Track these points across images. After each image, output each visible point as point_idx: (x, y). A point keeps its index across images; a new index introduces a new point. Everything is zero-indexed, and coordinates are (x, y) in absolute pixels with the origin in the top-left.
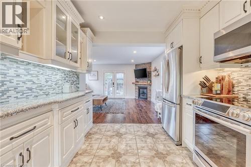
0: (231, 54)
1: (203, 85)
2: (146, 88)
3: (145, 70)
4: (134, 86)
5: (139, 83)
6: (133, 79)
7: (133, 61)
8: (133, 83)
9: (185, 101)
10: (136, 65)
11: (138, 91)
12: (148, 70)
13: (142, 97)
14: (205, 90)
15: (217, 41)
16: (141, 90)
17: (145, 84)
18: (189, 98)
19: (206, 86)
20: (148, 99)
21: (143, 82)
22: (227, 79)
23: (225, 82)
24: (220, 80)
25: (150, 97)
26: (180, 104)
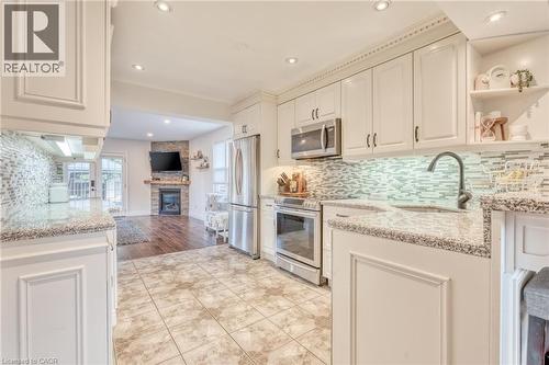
0: (305, 154)
1: (281, 183)
2: (178, 192)
3: (176, 156)
4: (148, 189)
5: (163, 182)
6: (147, 174)
7: (150, 135)
8: (145, 182)
9: (264, 202)
10: (153, 143)
11: (158, 198)
12: (182, 156)
13: (167, 209)
14: (282, 188)
15: (296, 138)
16: (165, 196)
17: (174, 182)
18: (269, 198)
19: (284, 184)
20: (182, 214)
21: (169, 179)
22: (301, 176)
23: (300, 180)
24: (296, 177)
25: (187, 209)
26: (258, 208)
